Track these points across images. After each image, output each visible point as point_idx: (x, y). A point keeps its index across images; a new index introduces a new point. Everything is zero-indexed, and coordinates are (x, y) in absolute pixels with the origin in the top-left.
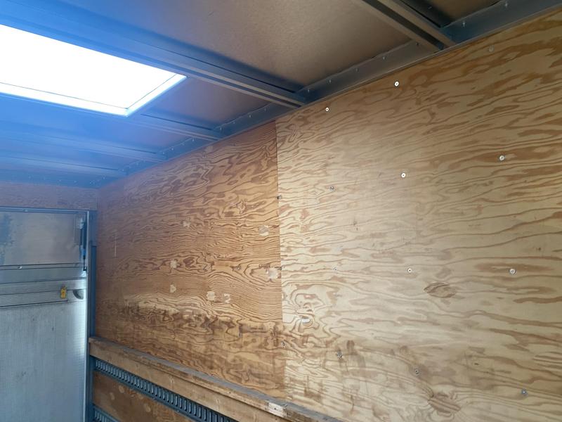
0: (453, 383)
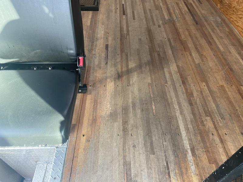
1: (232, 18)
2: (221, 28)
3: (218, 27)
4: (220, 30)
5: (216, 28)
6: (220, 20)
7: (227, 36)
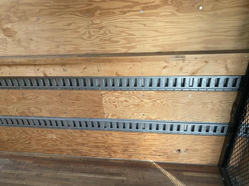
0: (11, 22)
1: (17, 148)
2: (23, 167)
3: (17, 169)
4: (25, 170)
5: (19, 172)
6: (7, 159)
7: (39, 168)
